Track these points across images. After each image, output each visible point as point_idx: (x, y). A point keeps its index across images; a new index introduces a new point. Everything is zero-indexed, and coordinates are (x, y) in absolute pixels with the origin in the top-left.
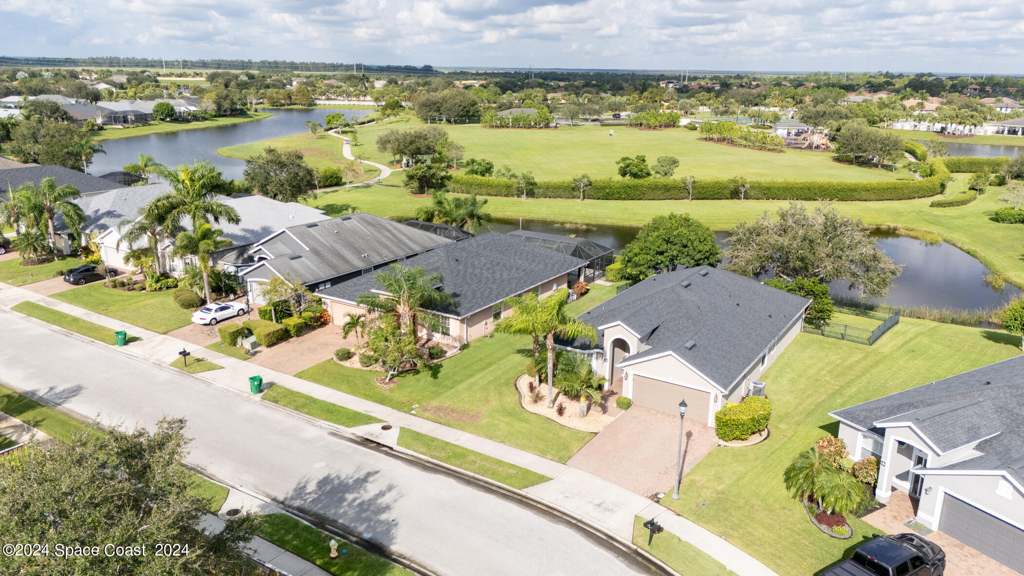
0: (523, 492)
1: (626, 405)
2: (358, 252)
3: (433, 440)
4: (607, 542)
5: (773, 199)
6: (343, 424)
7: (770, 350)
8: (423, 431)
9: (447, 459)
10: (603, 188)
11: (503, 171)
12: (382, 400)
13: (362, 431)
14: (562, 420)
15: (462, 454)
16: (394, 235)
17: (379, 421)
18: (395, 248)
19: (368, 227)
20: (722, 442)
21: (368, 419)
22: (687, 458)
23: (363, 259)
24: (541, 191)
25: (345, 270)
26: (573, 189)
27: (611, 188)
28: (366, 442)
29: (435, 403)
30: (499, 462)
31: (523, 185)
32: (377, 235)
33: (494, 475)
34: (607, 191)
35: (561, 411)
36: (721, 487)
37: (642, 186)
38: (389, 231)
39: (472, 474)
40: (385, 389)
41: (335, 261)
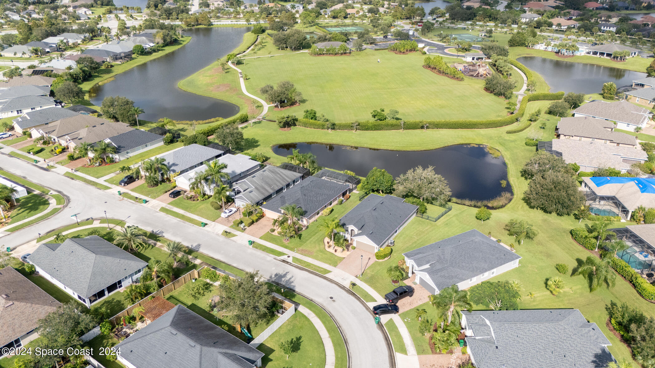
0: (325, 275)
1: (354, 248)
2: (270, 186)
3: (302, 260)
4: (343, 288)
6: (277, 256)
7: (399, 228)
8: (298, 258)
9: (305, 266)
10: (365, 126)
11: (321, 116)
12: (286, 247)
13: (282, 258)
14: (336, 254)
15: (309, 265)
16: (281, 176)
17: (286, 254)
18: (282, 182)
19: (272, 174)
20: (377, 260)
21: (283, 254)
22: (367, 265)
23: (272, 189)
24: (338, 127)
25: (267, 194)
26: (352, 127)
28: (284, 261)
29: (301, 248)
30: (319, 267)
31: (329, 126)
32: (276, 177)
33: (318, 271)
34: (367, 127)
35: (336, 251)
36: (373, 273)
37: (382, 125)
38: (279, 174)
39: (313, 271)
40: (286, 243)
41: (263, 191)
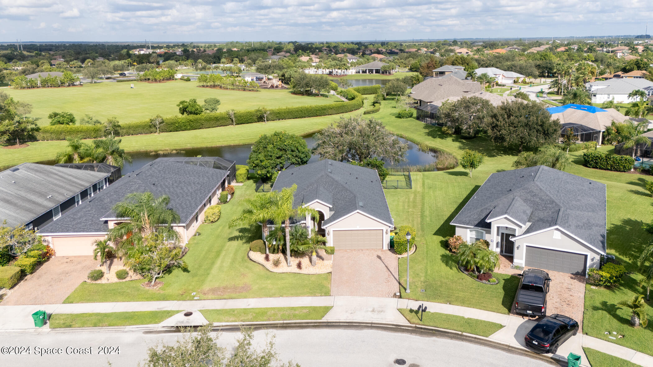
0: (324, 320)
1: (331, 252)
2: (42, 195)
3: (233, 310)
4: (397, 328)
5: (282, 119)
6: (150, 323)
8: (218, 308)
9: (255, 318)
10: (173, 124)
11: (86, 119)
12: (164, 298)
13: (172, 322)
15: (263, 312)
17: (178, 312)
18: (68, 187)
19: (37, 174)
20: (399, 256)
21: (169, 314)
22: (390, 270)
23: (50, 200)
24: (124, 131)
25: (41, 211)
26: (150, 127)
27: (179, 123)
28: (178, 329)
29: (206, 287)
30: (292, 308)
31: (110, 128)
32: (49, 179)
33: (295, 316)
34: (177, 125)
35: (300, 267)
36: (422, 279)
37: (200, 119)
38: (56, 174)
39: (282, 322)
40: (154, 289)
41: (28, 205)
